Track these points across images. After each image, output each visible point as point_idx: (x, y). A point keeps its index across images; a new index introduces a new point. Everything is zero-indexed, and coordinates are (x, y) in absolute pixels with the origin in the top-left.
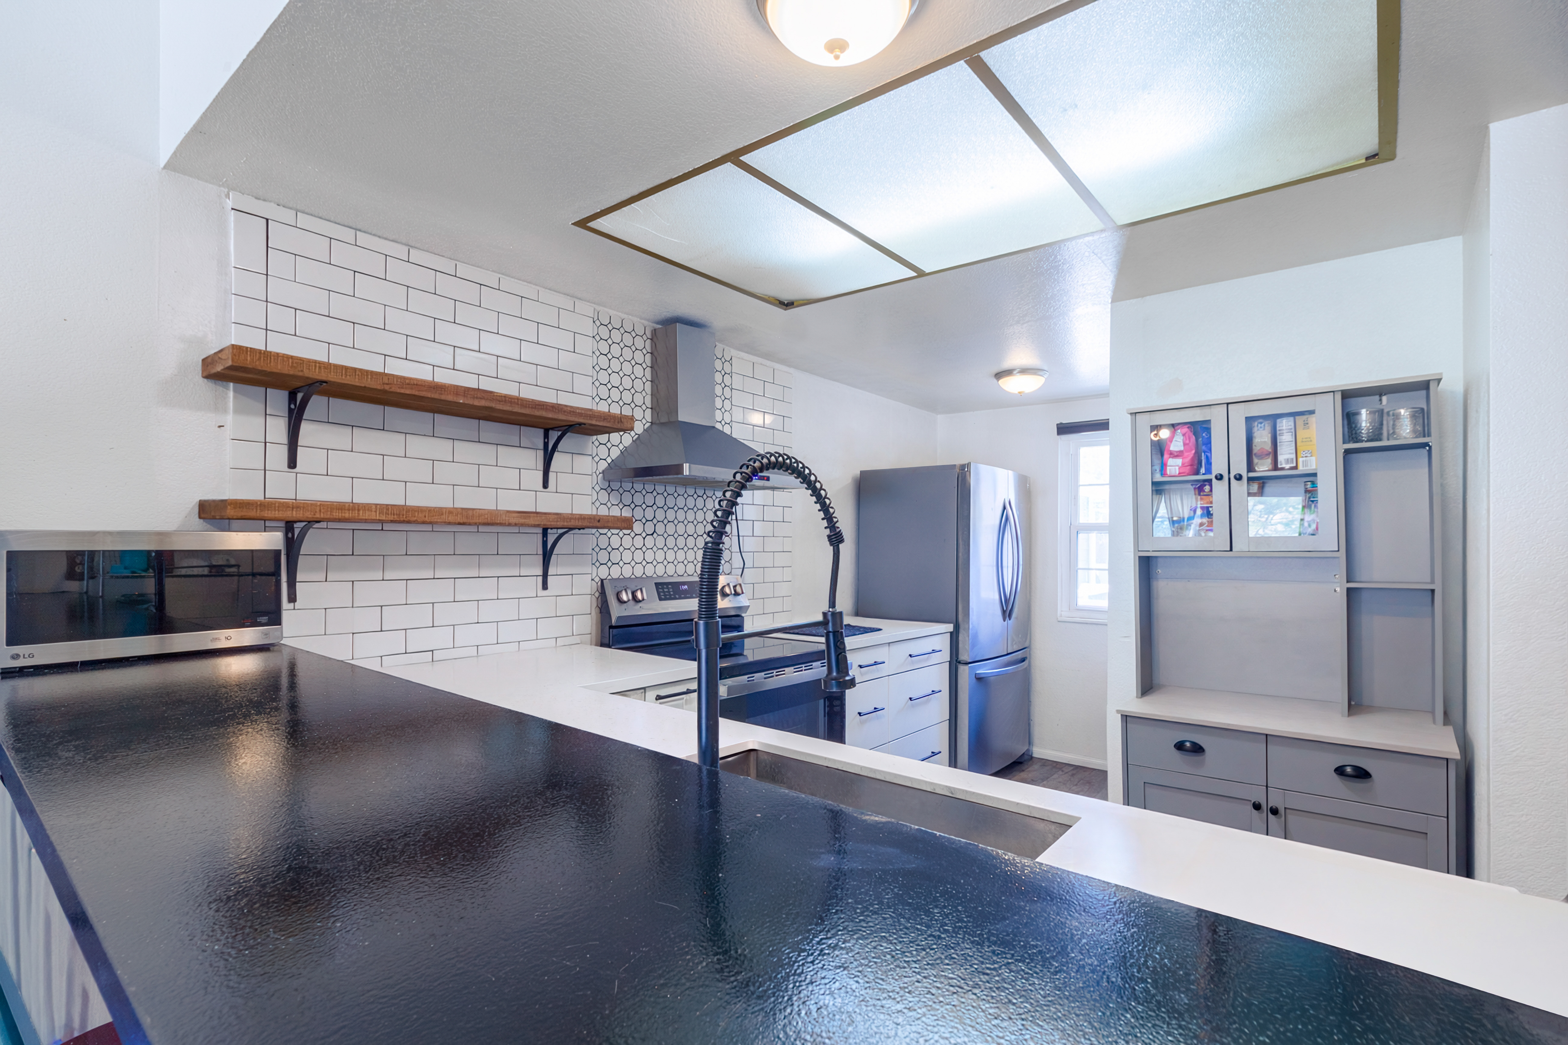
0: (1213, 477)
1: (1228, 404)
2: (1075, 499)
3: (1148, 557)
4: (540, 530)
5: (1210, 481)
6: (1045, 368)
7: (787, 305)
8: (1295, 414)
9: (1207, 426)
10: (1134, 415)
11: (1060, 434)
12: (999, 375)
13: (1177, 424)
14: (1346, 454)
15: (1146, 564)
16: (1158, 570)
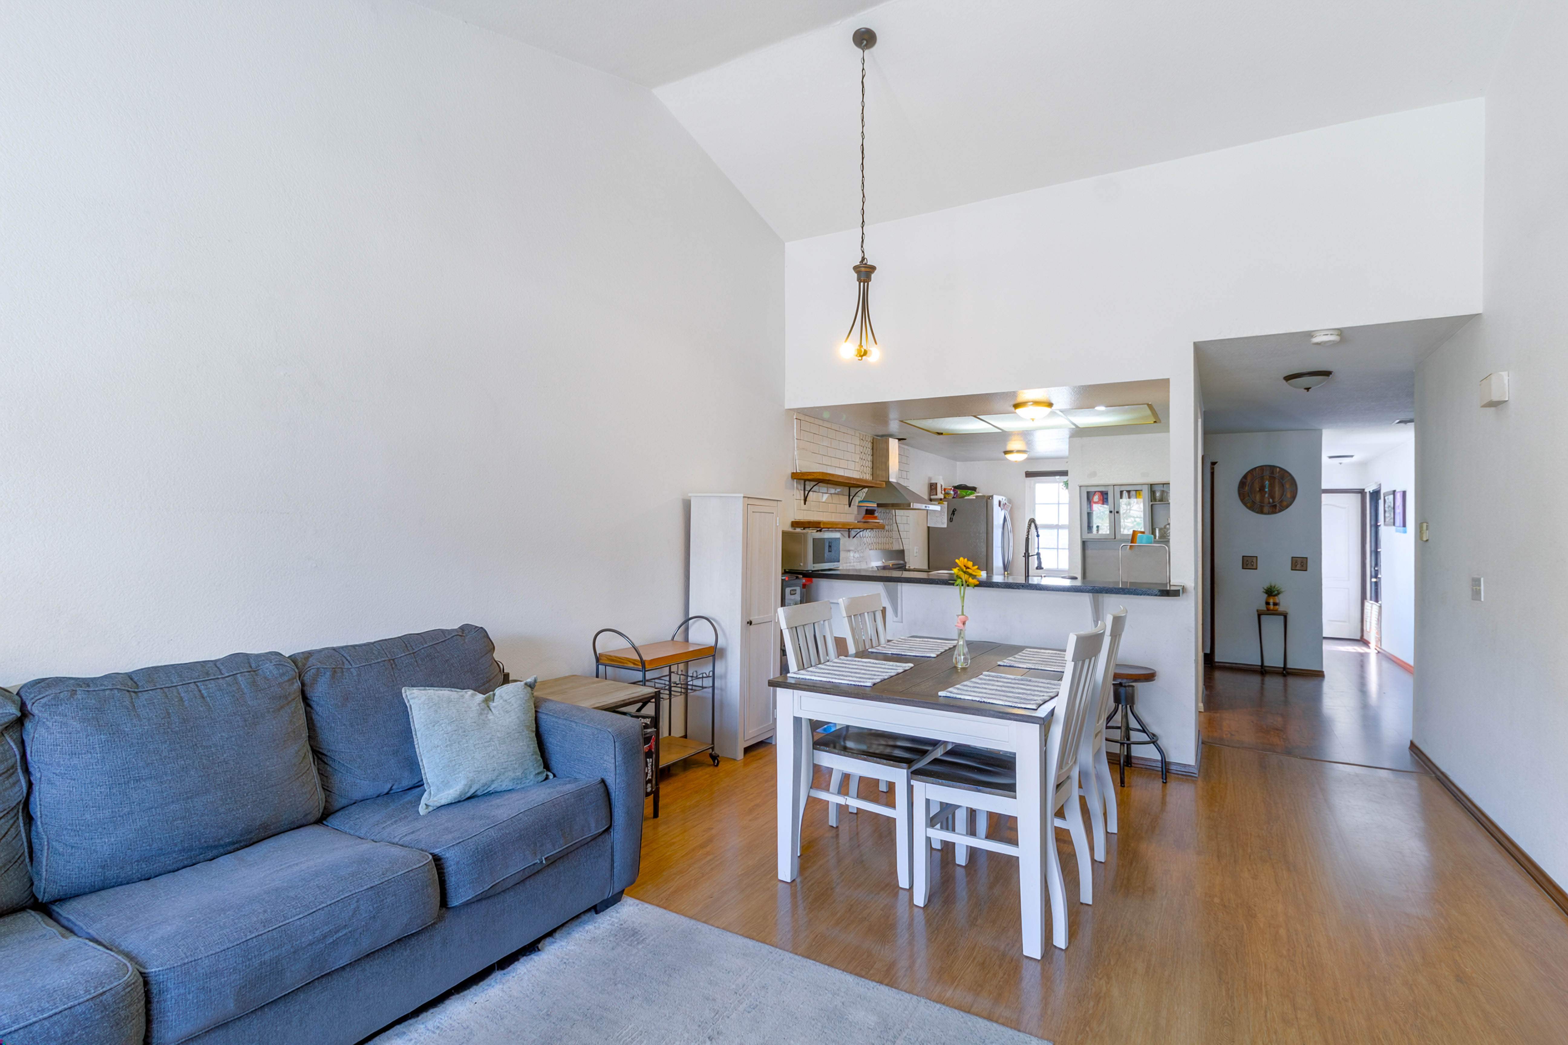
1: (1114, 485)
3: (1085, 541)
4: (847, 530)
6: (1028, 450)
7: (941, 434)
8: (1136, 491)
9: (1107, 494)
10: (1080, 487)
11: (1026, 477)
12: (1006, 452)
13: (1095, 492)
14: (1152, 505)
15: (1084, 543)
16: (1089, 545)
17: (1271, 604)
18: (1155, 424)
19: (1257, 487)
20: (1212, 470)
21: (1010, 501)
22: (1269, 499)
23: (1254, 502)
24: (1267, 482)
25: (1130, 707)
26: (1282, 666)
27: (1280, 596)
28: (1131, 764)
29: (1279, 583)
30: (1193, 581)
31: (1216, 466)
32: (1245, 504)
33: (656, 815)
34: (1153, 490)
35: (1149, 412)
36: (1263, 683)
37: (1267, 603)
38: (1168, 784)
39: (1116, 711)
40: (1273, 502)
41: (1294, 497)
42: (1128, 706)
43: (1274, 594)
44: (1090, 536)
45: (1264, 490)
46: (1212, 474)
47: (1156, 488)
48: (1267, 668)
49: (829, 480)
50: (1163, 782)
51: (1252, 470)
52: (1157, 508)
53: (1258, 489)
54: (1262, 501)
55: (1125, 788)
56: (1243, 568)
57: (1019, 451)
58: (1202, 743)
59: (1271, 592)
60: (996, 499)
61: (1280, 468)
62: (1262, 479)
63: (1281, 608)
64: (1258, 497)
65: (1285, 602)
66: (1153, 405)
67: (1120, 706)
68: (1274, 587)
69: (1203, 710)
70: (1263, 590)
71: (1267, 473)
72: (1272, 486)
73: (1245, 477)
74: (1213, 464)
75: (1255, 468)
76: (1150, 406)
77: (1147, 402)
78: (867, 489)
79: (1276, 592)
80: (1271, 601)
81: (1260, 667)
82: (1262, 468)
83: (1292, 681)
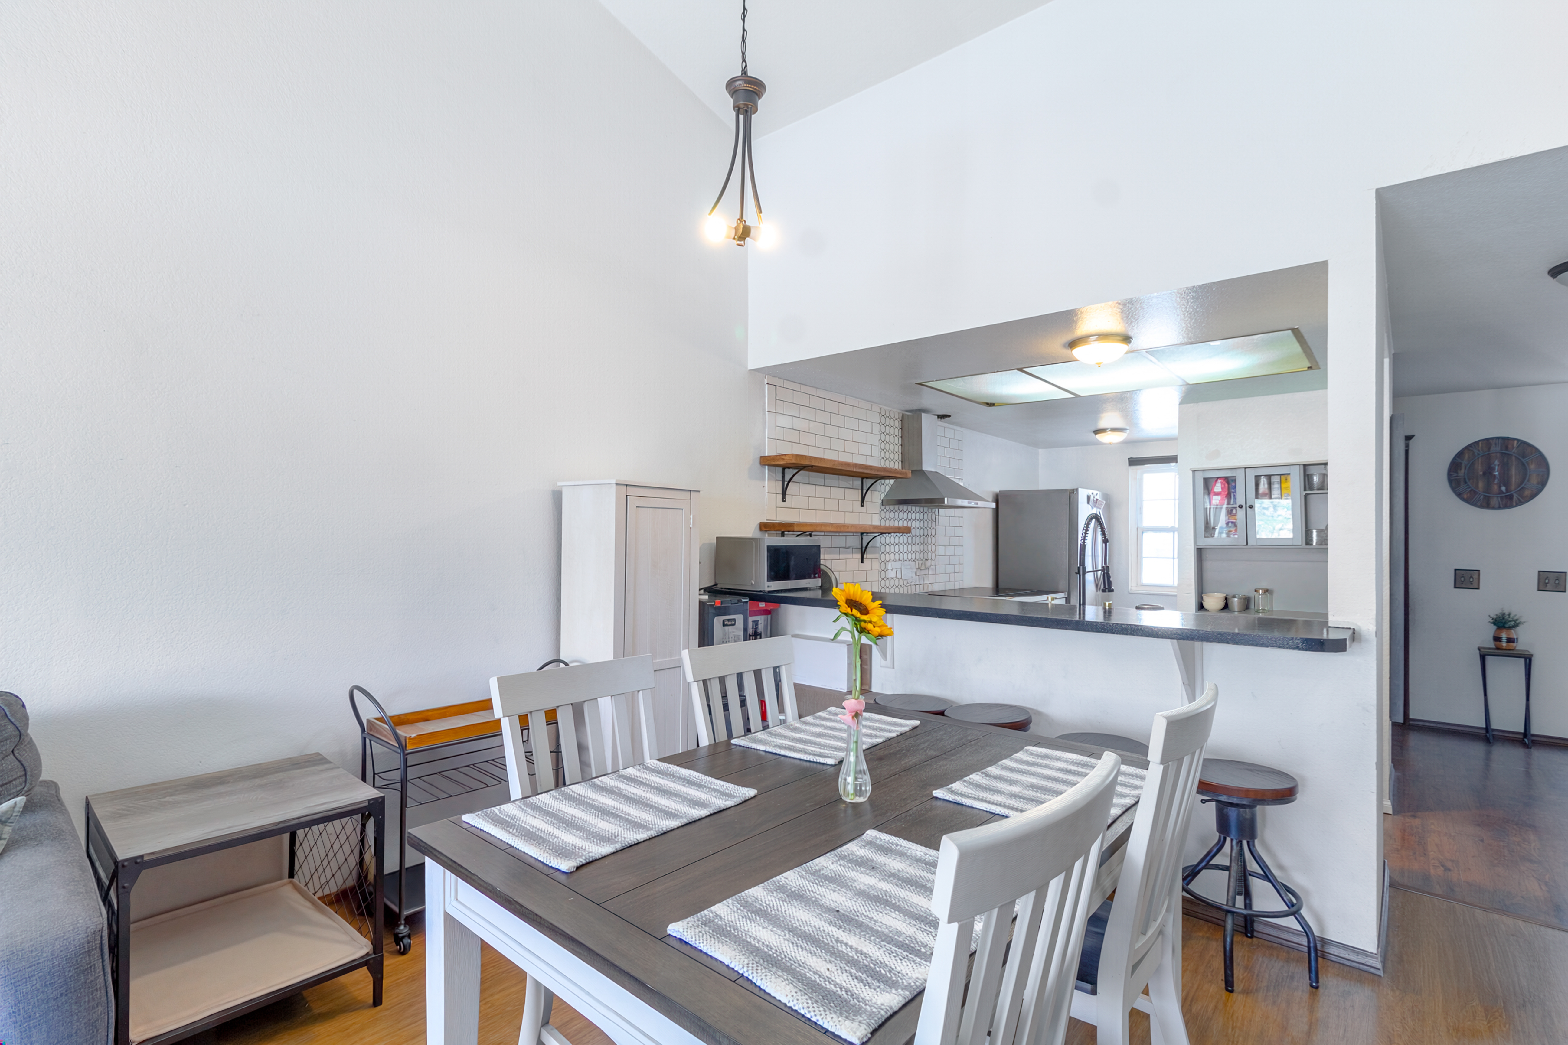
0: (1237, 506)
1: (1245, 468)
2: (1140, 510)
3: (1201, 549)
4: (860, 534)
5: (1236, 508)
6: (1128, 428)
7: (992, 405)
8: (1281, 475)
9: (1234, 480)
10: (1194, 471)
11: (1130, 465)
12: (1096, 432)
13: (1218, 478)
14: (1306, 496)
15: (1200, 553)
16: (1207, 555)
17: (1504, 640)
18: (1311, 372)
19: (1479, 468)
20: (1407, 446)
21: (1106, 497)
22: (1500, 487)
23: (1474, 492)
24: (1497, 463)
25: (1248, 843)
26: (1522, 731)
27: (1519, 629)
28: (1253, 931)
29: (1514, 609)
30: (1374, 622)
31: (1411, 442)
32: (1459, 495)
33: (377, 1001)
34: (1307, 473)
35: (1297, 348)
36: (1488, 754)
37: (1497, 639)
38: (1321, 990)
39: (1220, 846)
40: (1507, 490)
41: (1543, 483)
42: (1245, 843)
43: (1507, 626)
44: (1210, 541)
45: (1491, 473)
46: (1407, 452)
47: (1311, 470)
48: (1495, 733)
49: (812, 466)
50: (1311, 986)
51: (1470, 445)
52: (1313, 499)
53: (1481, 473)
54: (1488, 489)
55: (1234, 995)
56: (1455, 587)
57: (1114, 430)
58: (1391, 885)
59: (1502, 623)
60: (1083, 494)
61: (1518, 440)
62: (1488, 458)
63: (1521, 646)
64: (1481, 485)
65: (1525, 639)
66: (1302, 330)
67: (1228, 840)
68: (1509, 615)
69: (1391, 812)
70: (1490, 620)
71: (1496, 449)
72: (1505, 467)
73: (1460, 454)
74: (1409, 438)
75: (1477, 442)
76: (1296, 332)
77: (1292, 326)
78: (892, 481)
79: (1512, 623)
80: (1504, 636)
81: (1484, 731)
82: (1488, 441)
83: (1539, 755)
